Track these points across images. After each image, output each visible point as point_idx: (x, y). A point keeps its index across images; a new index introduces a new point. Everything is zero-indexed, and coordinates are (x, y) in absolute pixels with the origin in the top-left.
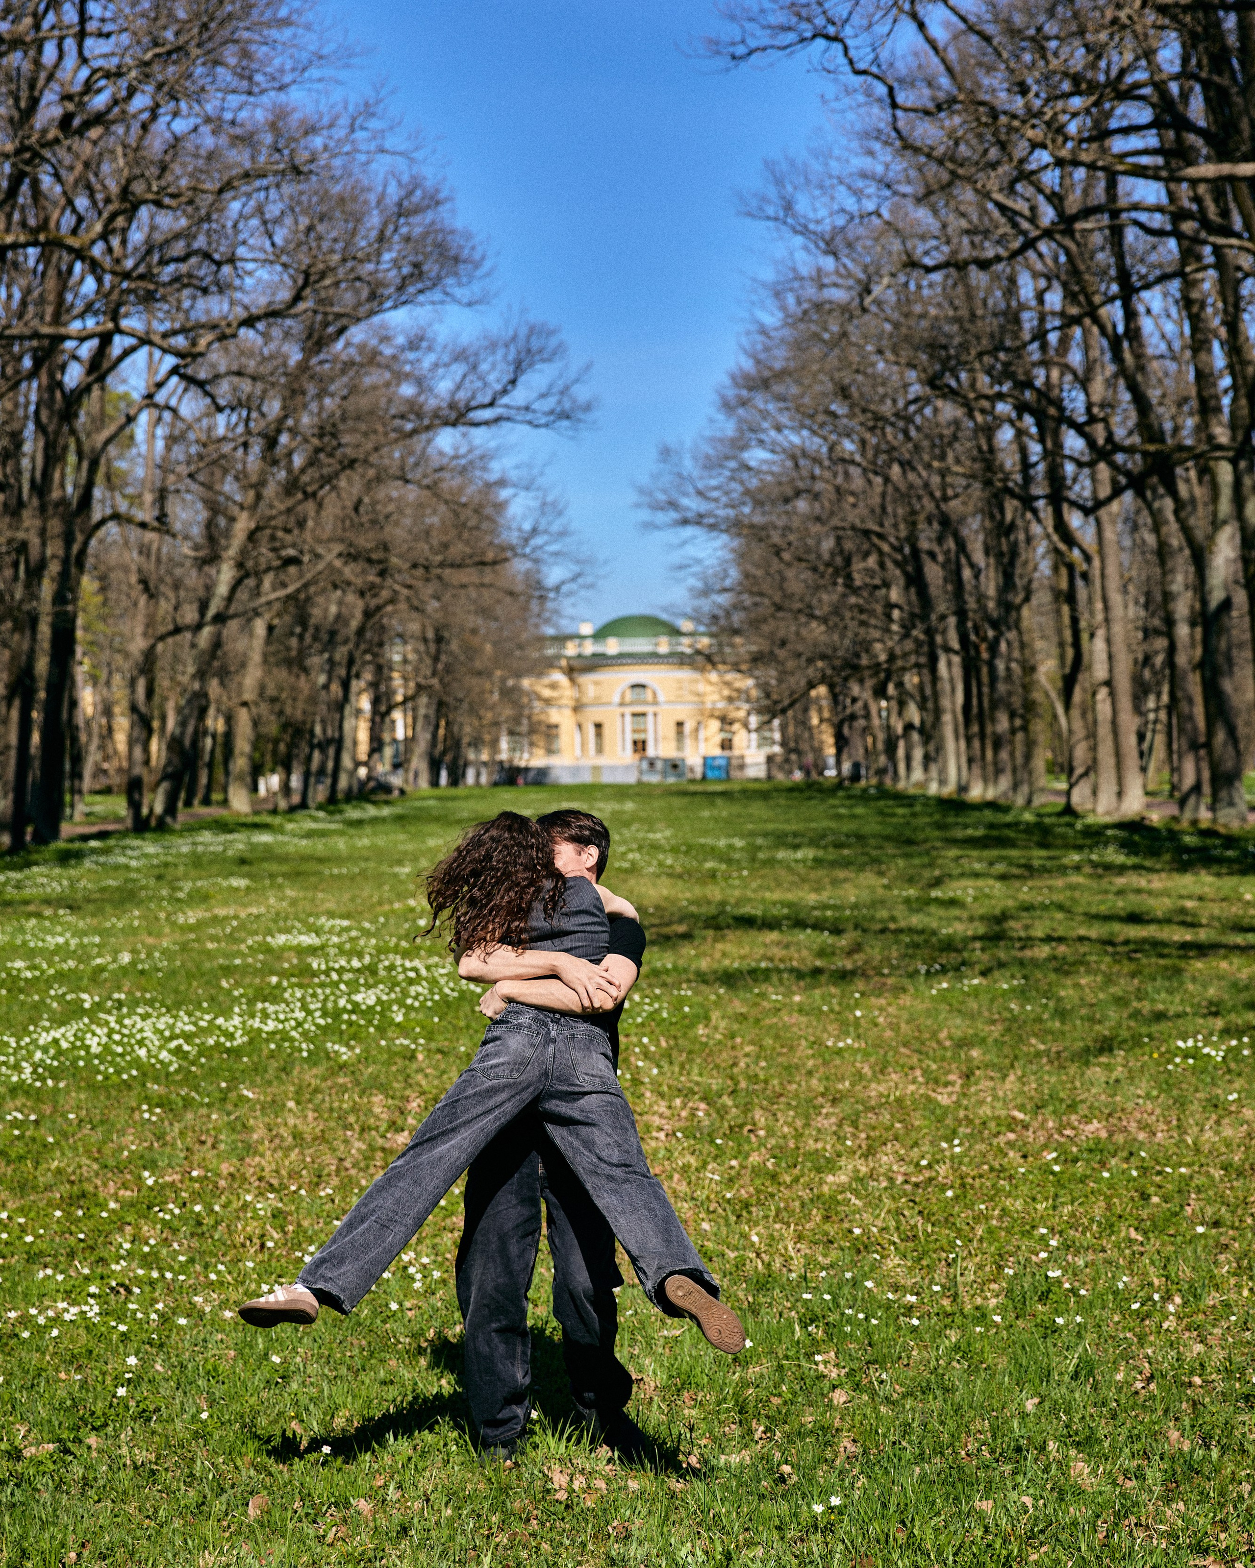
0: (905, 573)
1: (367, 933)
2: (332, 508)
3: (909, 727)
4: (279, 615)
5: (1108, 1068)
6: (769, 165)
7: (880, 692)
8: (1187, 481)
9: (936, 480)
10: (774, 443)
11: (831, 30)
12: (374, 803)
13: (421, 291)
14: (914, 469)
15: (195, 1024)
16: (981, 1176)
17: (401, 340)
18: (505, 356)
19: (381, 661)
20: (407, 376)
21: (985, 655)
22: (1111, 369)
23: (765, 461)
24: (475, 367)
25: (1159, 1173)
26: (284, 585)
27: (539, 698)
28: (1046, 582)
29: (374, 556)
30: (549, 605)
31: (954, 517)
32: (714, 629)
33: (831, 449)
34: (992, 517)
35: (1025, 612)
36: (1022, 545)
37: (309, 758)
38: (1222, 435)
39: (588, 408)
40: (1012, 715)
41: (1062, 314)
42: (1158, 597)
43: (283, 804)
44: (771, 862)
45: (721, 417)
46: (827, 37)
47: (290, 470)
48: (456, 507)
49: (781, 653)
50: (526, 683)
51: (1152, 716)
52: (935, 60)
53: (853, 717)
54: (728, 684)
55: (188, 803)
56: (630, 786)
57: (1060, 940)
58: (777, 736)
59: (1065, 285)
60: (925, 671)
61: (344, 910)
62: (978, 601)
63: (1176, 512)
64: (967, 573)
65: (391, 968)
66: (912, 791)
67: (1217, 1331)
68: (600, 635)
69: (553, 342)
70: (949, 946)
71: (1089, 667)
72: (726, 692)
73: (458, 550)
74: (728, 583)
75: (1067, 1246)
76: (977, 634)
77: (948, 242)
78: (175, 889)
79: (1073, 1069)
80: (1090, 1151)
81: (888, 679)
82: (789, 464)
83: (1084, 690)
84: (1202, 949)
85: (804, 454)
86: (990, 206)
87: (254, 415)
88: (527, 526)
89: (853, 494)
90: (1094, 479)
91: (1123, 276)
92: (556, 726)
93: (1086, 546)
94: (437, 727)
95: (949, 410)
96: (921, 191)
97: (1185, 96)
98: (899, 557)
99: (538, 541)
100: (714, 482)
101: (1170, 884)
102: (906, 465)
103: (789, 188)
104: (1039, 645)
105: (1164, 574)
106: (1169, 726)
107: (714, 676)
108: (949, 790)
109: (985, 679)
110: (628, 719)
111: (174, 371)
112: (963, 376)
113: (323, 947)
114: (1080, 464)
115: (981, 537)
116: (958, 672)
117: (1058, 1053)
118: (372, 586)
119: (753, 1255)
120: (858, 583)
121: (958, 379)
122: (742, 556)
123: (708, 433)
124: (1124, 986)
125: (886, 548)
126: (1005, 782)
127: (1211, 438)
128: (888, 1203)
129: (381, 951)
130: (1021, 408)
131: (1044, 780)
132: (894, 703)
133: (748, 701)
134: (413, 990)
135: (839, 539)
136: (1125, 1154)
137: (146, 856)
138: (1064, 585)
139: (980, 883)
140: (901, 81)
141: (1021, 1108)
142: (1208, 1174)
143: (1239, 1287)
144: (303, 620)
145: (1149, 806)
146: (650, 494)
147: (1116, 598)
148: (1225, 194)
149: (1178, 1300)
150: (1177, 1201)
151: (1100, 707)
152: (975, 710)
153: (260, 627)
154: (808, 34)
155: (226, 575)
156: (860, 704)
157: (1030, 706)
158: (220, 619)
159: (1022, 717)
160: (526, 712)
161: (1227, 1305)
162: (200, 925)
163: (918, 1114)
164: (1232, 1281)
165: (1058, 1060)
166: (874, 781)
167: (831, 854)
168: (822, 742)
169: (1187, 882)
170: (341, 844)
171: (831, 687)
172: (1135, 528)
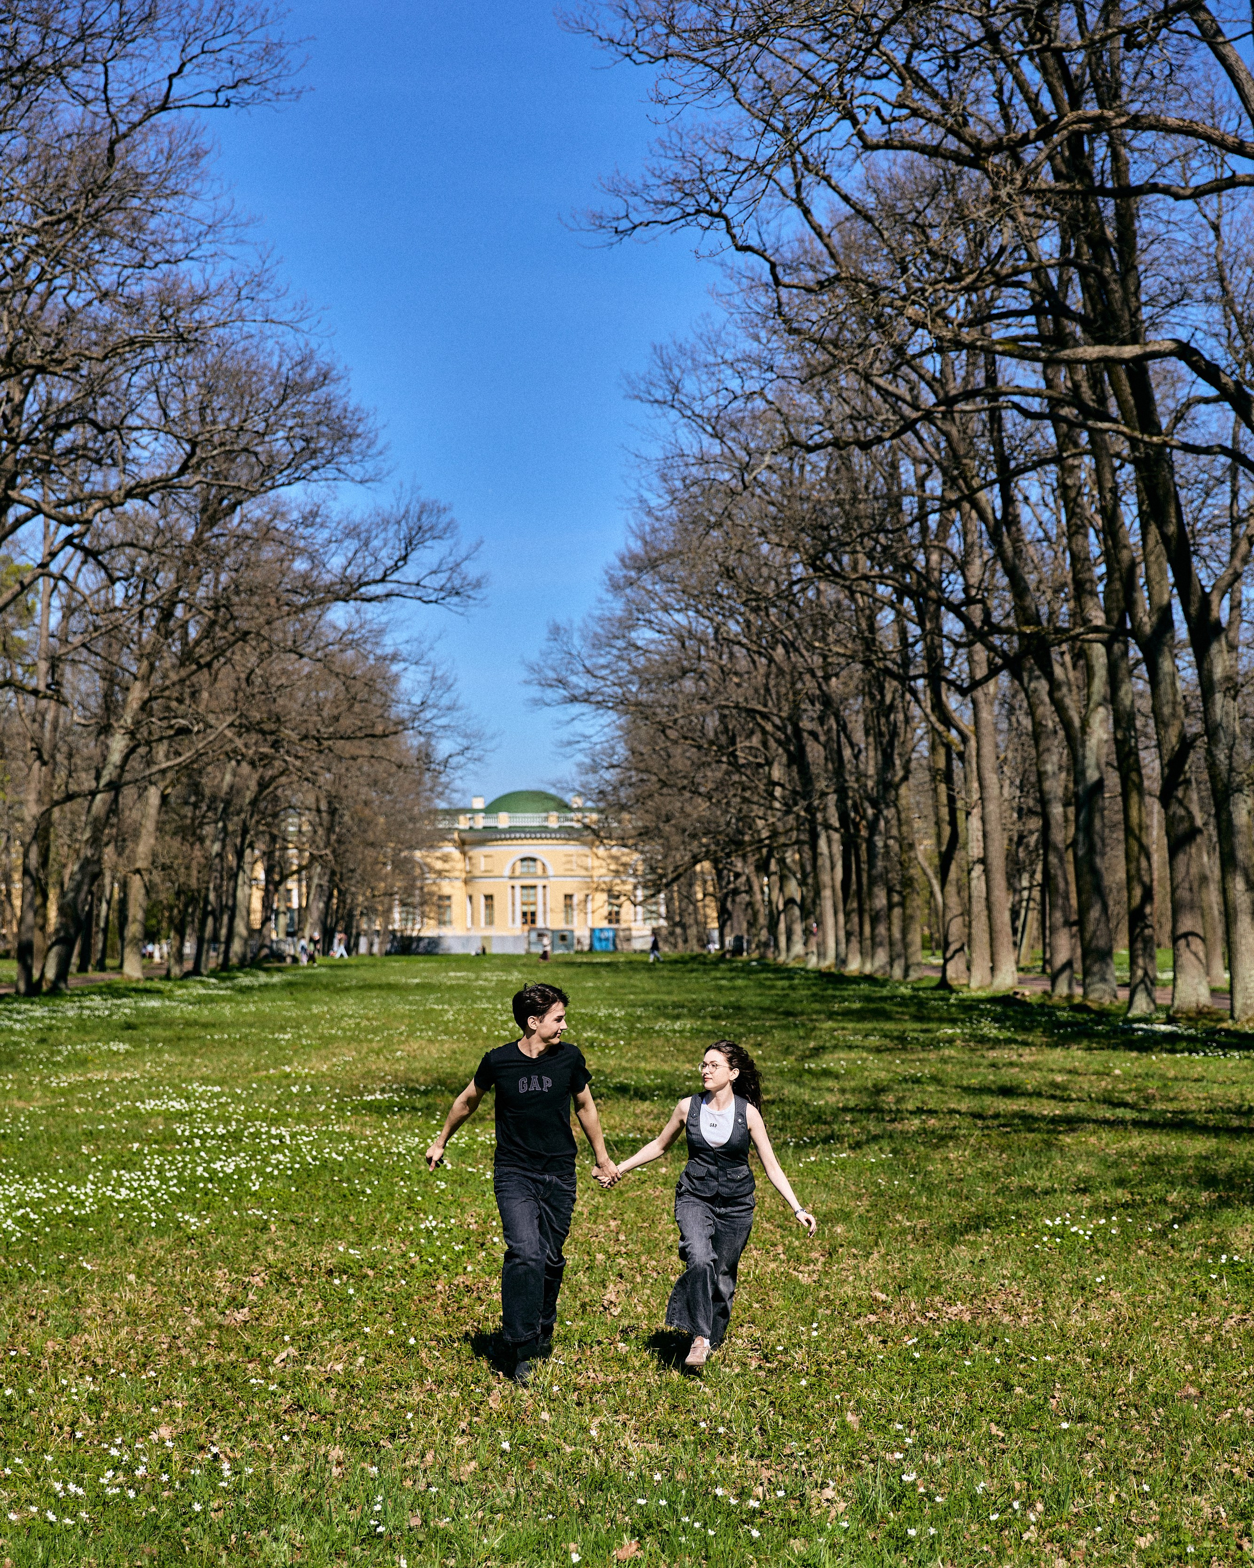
0: (787, 751)
1: (237, 1099)
2: (227, 678)
3: (790, 902)
4: (173, 784)
5: (973, 1245)
6: (658, 349)
7: (762, 868)
8: (1063, 665)
9: (818, 660)
10: (661, 623)
11: (715, 207)
12: (267, 970)
13: (315, 468)
14: (797, 650)
15: (45, 1191)
16: (838, 1362)
17: (295, 515)
18: (397, 532)
19: (275, 831)
20: (302, 551)
21: (864, 833)
22: (990, 552)
23: (653, 641)
24: (366, 544)
25: (1023, 1360)
26: (178, 754)
27: (431, 869)
28: (924, 762)
29: (266, 727)
30: (443, 779)
31: (836, 698)
32: (602, 805)
33: (717, 631)
34: (872, 698)
35: (903, 790)
36: (901, 725)
37: (203, 924)
38: (1098, 618)
39: (478, 585)
40: (890, 891)
41: (942, 499)
42: (1033, 779)
43: (176, 971)
44: (648, 1032)
45: (609, 597)
46: (711, 214)
47: (185, 644)
48: (347, 679)
49: (667, 828)
50: (418, 854)
51: (1025, 894)
52: (819, 246)
53: (736, 892)
54: (615, 858)
55: (82, 968)
56: (519, 957)
57: (931, 1112)
58: (663, 910)
59: (945, 471)
60: (806, 848)
61: (218, 1075)
62: (857, 780)
63: (1051, 694)
64: (847, 753)
65: (256, 1135)
66: (792, 964)
67: (1082, 1543)
68: (491, 809)
69: (444, 520)
70: (818, 1117)
71: (965, 845)
72: (613, 867)
73: (347, 723)
74: (615, 760)
75: (923, 1444)
76: (857, 812)
77: (831, 428)
78: (52, 1053)
79: (939, 1247)
80: (953, 1336)
81: (770, 855)
82: (676, 644)
83: (960, 867)
84: (1072, 1123)
85: (691, 634)
86: (873, 393)
87: (149, 587)
88: (416, 700)
89: (736, 674)
90: (970, 660)
91: (1002, 461)
92: (449, 898)
93: (962, 726)
94: (331, 896)
95: (831, 592)
96: (805, 372)
97: (1065, 283)
98: (780, 735)
99: (428, 714)
100: (602, 661)
101: (1040, 1058)
102: (789, 646)
103: (677, 372)
104: (918, 824)
105: (1039, 755)
106: (1043, 903)
107: (601, 851)
108: (828, 962)
109: (864, 856)
110: (518, 890)
111: (68, 541)
112: (846, 559)
113: (191, 1113)
114: (957, 645)
115: (861, 718)
116: (837, 848)
117: (924, 1230)
118: (263, 757)
119: (590, 1452)
120: (742, 761)
121: (840, 563)
122: (629, 733)
123: (597, 613)
124: (993, 1161)
125: (769, 727)
126: (882, 956)
127: (1086, 621)
128: (739, 1392)
129: (248, 1117)
130: (902, 591)
131: (920, 956)
132: (775, 878)
133: (635, 875)
134: (274, 1158)
135: (723, 717)
136: (989, 1339)
137: (31, 1019)
138: (942, 764)
139: (853, 1055)
140: (786, 266)
141: (883, 1289)
142: (1074, 1362)
143: (1105, 1492)
144: (196, 788)
145: (1021, 982)
146: (540, 671)
147: (991, 778)
148: (1102, 381)
149: (1040, 1507)
150: (1041, 1392)
151: (974, 883)
152: (854, 887)
153: (153, 795)
154: (691, 210)
155: (118, 744)
156: (743, 879)
157: (908, 882)
158: (115, 786)
159: (900, 893)
160: (418, 884)
161: (1092, 1513)
162: (73, 1088)
163: (776, 1294)
164: (1098, 1485)
165: (923, 1238)
166: (755, 955)
167: (709, 1025)
168: (706, 916)
169: (1057, 1056)
170: (227, 1010)
171: (715, 862)
172: (1012, 710)
